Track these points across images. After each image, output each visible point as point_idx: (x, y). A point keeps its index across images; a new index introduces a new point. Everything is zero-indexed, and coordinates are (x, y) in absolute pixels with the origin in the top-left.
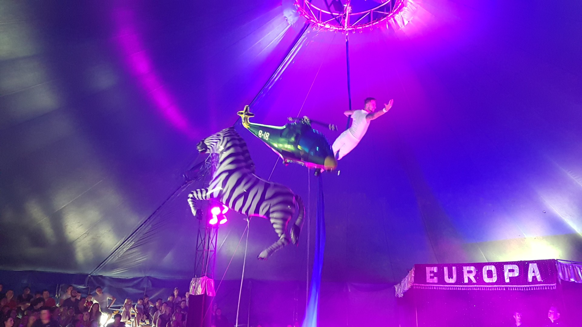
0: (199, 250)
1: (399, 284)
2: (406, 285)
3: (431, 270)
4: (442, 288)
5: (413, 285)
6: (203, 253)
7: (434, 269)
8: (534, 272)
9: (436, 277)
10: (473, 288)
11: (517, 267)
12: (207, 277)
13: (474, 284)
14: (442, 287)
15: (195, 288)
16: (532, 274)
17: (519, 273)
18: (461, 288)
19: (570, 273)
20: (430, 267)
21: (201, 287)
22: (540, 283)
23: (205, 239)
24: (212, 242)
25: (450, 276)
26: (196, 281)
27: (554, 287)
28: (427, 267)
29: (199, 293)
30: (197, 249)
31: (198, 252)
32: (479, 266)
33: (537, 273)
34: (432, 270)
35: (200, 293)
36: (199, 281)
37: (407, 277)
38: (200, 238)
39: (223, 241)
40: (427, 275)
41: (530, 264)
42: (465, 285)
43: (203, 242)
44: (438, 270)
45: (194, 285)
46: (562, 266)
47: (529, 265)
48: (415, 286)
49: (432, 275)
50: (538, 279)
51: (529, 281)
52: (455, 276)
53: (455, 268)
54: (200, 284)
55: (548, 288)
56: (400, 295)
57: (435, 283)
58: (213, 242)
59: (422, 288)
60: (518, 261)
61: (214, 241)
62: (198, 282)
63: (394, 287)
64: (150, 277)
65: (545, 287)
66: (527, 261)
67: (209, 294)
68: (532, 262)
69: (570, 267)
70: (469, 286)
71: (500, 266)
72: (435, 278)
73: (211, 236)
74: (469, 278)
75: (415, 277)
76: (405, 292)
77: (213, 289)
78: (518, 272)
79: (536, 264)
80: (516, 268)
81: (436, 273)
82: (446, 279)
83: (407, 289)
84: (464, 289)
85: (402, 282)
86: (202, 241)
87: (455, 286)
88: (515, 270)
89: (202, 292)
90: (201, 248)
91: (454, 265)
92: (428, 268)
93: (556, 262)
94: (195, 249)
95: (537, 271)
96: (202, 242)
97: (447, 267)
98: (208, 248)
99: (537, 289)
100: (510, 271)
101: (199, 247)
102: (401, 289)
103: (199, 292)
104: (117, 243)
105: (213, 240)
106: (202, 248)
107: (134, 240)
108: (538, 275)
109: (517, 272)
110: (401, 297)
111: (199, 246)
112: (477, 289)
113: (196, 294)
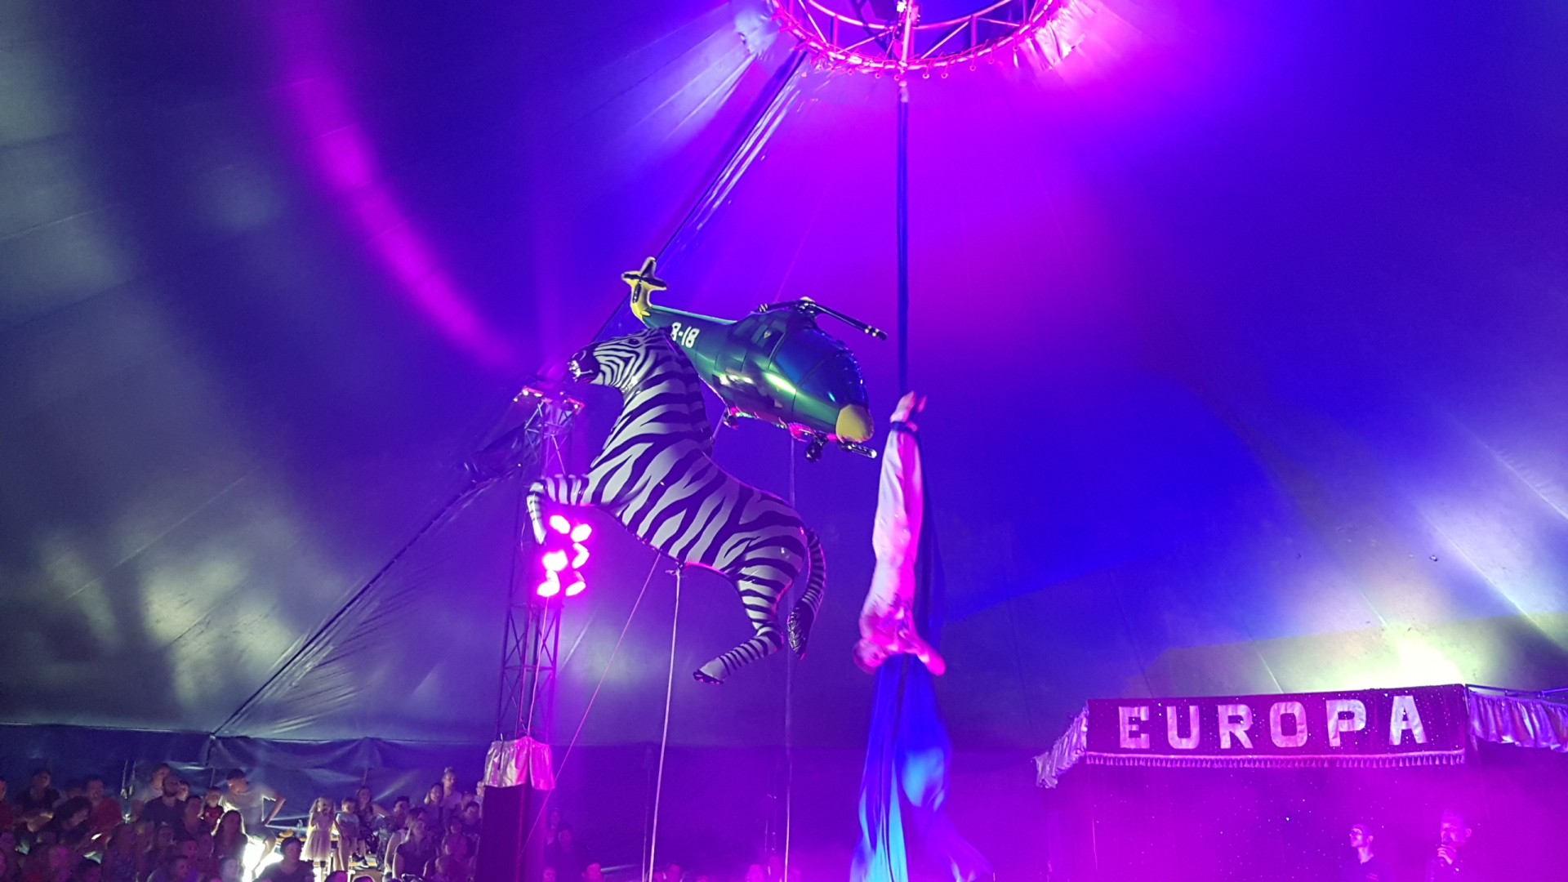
0: (507, 668)
1: (1047, 753)
2: (1067, 754)
3: (1133, 716)
4: (1161, 763)
5: (1085, 756)
6: (520, 676)
7: (1139, 712)
8: (1405, 718)
9: (1144, 733)
10: (1244, 761)
11: (1362, 705)
12: (531, 739)
13: (1248, 751)
14: (1161, 760)
15: (499, 768)
16: (1401, 725)
17: (1367, 723)
18: (1212, 761)
19: (1503, 720)
20: (1129, 708)
21: (516, 766)
22: (1421, 747)
23: (525, 635)
24: (544, 645)
25: (1184, 732)
26: (501, 751)
27: (1458, 760)
28: (1120, 708)
29: (511, 781)
30: (504, 662)
31: (506, 671)
32: (1260, 704)
33: (1413, 720)
34: (1135, 714)
35: (514, 781)
36: (510, 750)
37: (1067, 733)
38: (513, 633)
39: (575, 642)
40: (1121, 728)
41: (1396, 698)
42: (1222, 755)
43: (521, 644)
44: (1152, 715)
45: (496, 760)
46: (1481, 702)
47: (1392, 700)
48: (1090, 756)
49: (1135, 728)
50: (1416, 738)
51: (1392, 742)
52: (1195, 731)
53: (1196, 710)
54: (513, 757)
55: (1444, 762)
56: (1051, 783)
57: (1143, 749)
58: (547, 643)
59: (1108, 764)
60: (1365, 691)
61: (550, 643)
62: (508, 752)
63: (1035, 762)
64: (379, 740)
65: (1434, 758)
66: (1387, 691)
67: (537, 783)
68: (1401, 692)
69: (1503, 704)
70: (1233, 757)
71: (1316, 704)
72: (1143, 735)
73: (543, 631)
74: (1233, 737)
75: (1088, 734)
76: (1063, 774)
77: (548, 771)
78: (1365, 719)
79: (1411, 697)
80: (1358, 708)
81: (1143, 722)
82: (1172, 739)
83: (1068, 766)
84: (1220, 765)
85: (1055, 747)
86: (518, 642)
87: (1197, 757)
88: (1356, 715)
89: (518, 780)
90: (515, 661)
91: (1193, 701)
92: (1125, 709)
93: (1465, 691)
94: (499, 663)
95: (1414, 717)
96: (518, 645)
97: (1175, 708)
98: (535, 661)
99: (1413, 764)
100: (1342, 716)
101: (510, 657)
102: (1051, 767)
103: (511, 778)
104: (288, 648)
105: (548, 640)
106: (519, 661)
107: (331, 643)
108: (1416, 726)
109: (1362, 720)
110: (1051, 788)
111: (511, 654)
112: (1255, 764)
113: (504, 785)
